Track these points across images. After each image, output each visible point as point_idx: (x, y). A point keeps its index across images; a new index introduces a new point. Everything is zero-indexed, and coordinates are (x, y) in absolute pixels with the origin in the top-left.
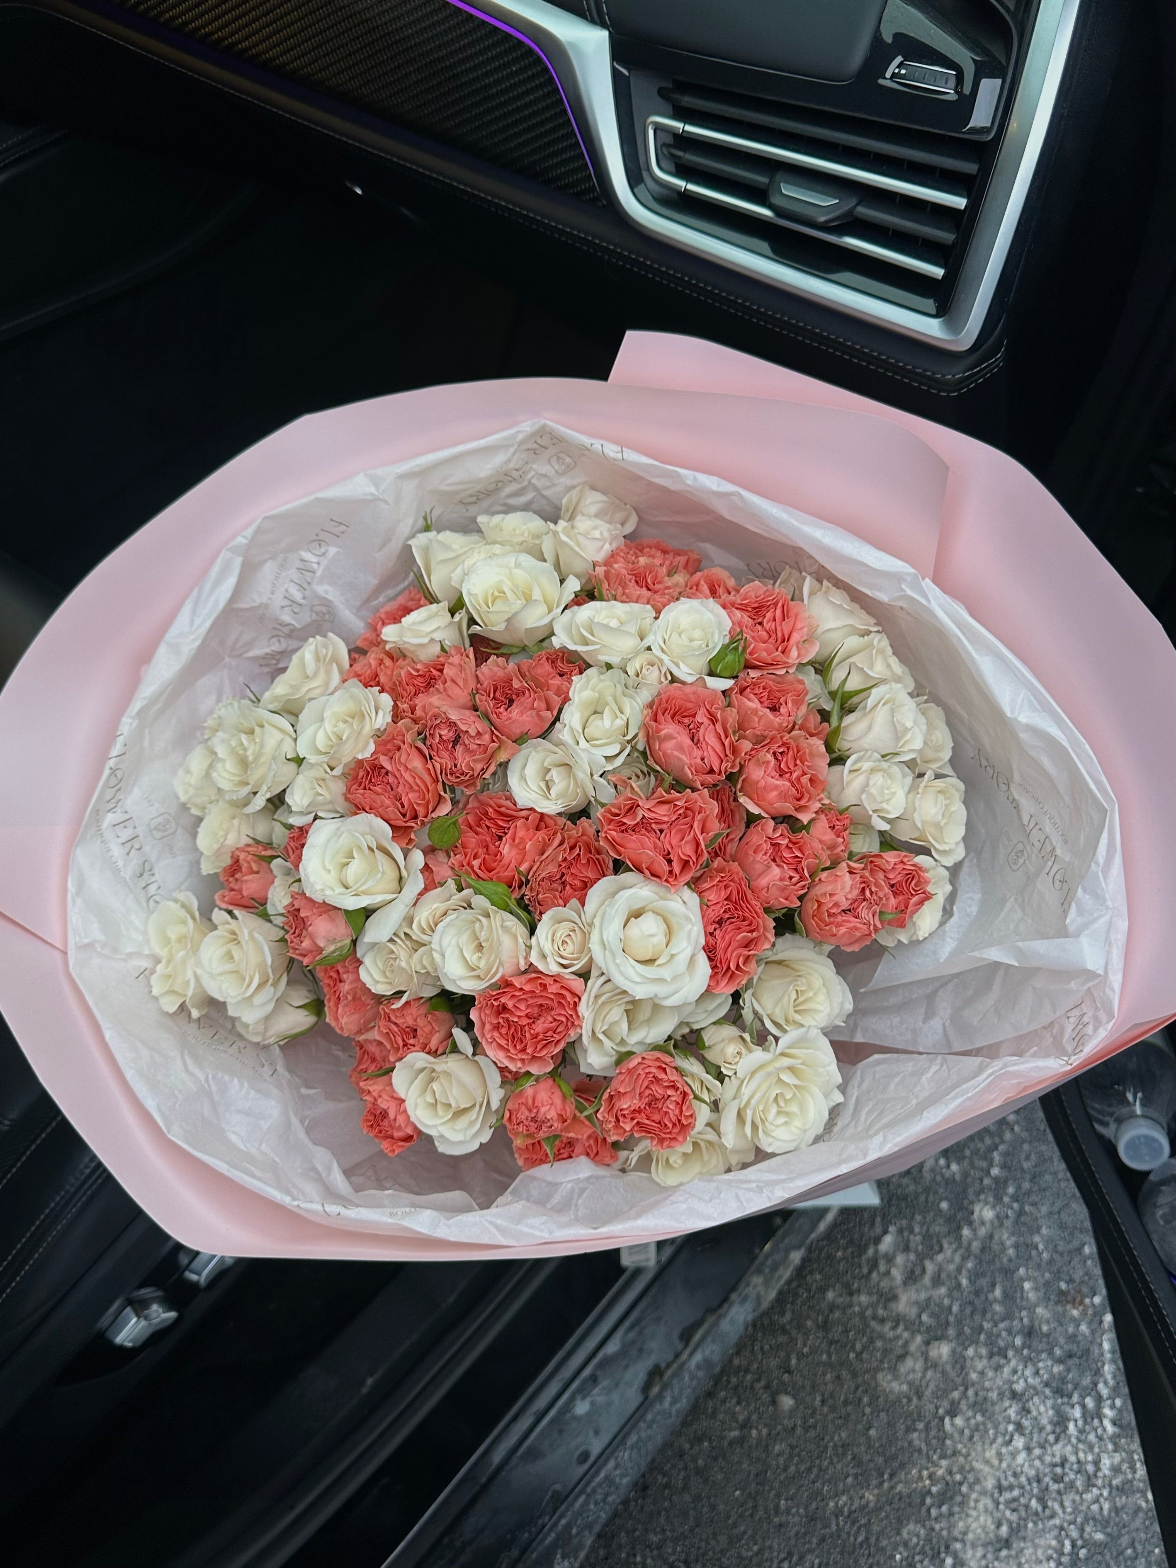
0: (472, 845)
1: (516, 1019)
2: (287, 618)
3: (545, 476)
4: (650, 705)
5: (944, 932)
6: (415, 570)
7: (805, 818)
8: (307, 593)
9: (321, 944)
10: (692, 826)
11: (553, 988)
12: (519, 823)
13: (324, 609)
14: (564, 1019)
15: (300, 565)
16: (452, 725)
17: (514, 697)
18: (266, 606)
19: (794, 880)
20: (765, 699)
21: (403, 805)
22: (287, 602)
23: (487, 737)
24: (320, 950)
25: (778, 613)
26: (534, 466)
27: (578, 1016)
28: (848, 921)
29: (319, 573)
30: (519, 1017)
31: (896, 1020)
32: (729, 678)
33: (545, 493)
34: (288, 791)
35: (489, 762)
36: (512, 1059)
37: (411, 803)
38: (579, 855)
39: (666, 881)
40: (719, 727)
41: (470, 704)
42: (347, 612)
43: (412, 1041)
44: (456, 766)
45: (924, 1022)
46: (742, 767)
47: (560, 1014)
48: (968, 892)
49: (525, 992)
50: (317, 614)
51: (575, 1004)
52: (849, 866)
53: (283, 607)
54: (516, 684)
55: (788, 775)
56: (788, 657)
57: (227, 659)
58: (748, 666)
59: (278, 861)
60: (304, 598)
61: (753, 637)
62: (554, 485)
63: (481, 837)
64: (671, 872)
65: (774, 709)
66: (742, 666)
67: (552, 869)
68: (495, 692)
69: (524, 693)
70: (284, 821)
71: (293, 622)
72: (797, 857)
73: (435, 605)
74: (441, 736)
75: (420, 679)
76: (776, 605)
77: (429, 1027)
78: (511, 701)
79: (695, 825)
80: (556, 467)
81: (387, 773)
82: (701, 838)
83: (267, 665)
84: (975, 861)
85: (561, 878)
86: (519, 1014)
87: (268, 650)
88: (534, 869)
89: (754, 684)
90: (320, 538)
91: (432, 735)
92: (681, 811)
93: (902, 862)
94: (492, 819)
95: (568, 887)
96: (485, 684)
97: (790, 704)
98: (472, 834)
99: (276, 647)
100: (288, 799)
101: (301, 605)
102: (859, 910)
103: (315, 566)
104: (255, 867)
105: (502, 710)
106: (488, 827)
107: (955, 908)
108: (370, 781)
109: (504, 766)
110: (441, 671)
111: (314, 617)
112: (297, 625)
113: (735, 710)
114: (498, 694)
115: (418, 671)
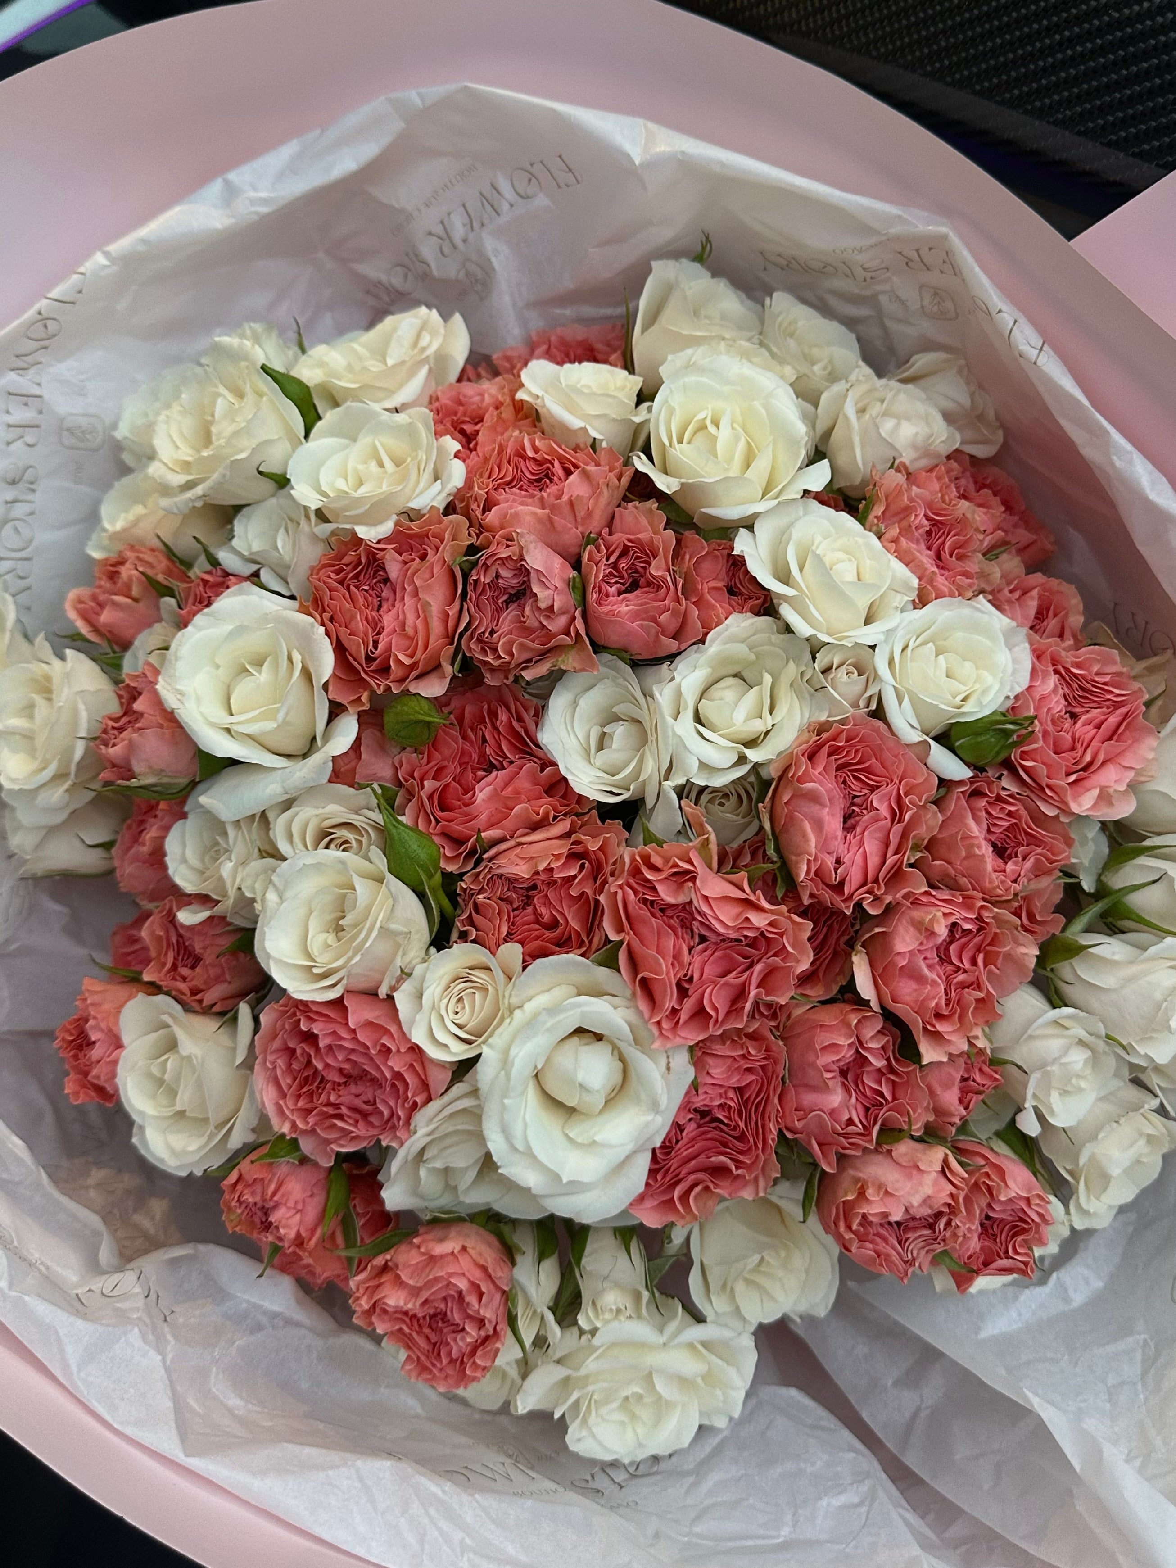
0: (447, 752)
1: (320, 1066)
2: (428, 251)
3: (903, 303)
4: (821, 728)
5: (1016, 1298)
6: (631, 305)
7: (929, 1053)
8: (471, 237)
9: (137, 768)
10: (751, 965)
11: (397, 1064)
12: (530, 765)
13: (479, 274)
14: (386, 1113)
15: (488, 191)
16: (523, 572)
17: (642, 581)
18: (409, 217)
19: (851, 1129)
20: (998, 830)
21: (376, 644)
22: (439, 230)
23: (562, 621)
24: (130, 774)
25: (1113, 720)
26: (895, 279)
27: (408, 1122)
28: (885, 1240)
29: (502, 220)
30: (327, 1066)
31: (862, 1349)
32: (968, 765)
33: (889, 323)
34: (245, 511)
35: (543, 655)
36: (281, 1112)
37: (389, 648)
38: (575, 877)
39: (659, 1023)
40: (898, 828)
41: (574, 550)
42: (507, 299)
43: (185, 971)
44: (492, 633)
45: (897, 1383)
46: (890, 910)
47: (385, 1102)
48: (1088, 1267)
49: (355, 1039)
50: (467, 274)
51: (415, 1107)
52: (945, 1161)
53: (430, 234)
54: (657, 569)
55: (950, 968)
56: (1076, 797)
57: (321, 255)
58: (1008, 765)
59: (171, 601)
60: (465, 241)
61: (1045, 734)
62: (907, 322)
63: (468, 747)
64: (674, 1012)
65: (1001, 852)
66: (1000, 758)
67: (522, 871)
68: (621, 556)
69: (659, 587)
70: (212, 550)
71: (433, 265)
72: (881, 1094)
73: (626, 373)
74: (498, 576)
75: (532, 466)
76: (1117, 705)
77: (217, 970)
78: (634, 586)
79: (758, 968)
80: (926, 302)
81: (386, 580)
82: (753, 993)
83: (377, 297)
84: (1130, 1229)
85: (528, 889)
86: (330, 1061)
87: (384, 278)
88: (503, 846)
89: (999, 798)
90: (534, 170)
91: (487, 567)
92: (750, 934)
93: (1028, 1200)
94: (497, 729)
95: (530, 910)
96: (615, 537)
97: (1029, 864)
98: (456, 733)
99: (397, 281)
100: (239, 525)
101: (455, 247)
102: (911, 1235)
103: (506, 206)
104: (135, 592)
105: (612, 590)
106: (484, 741)
107: (1055, 1275)
108: (357, 576)
109: (556, 677)
110: (568, 473)
111: (462, 274)
112: (435, 272)
113: (940, 818)
114: (623, 564)
115: (536, 450)
